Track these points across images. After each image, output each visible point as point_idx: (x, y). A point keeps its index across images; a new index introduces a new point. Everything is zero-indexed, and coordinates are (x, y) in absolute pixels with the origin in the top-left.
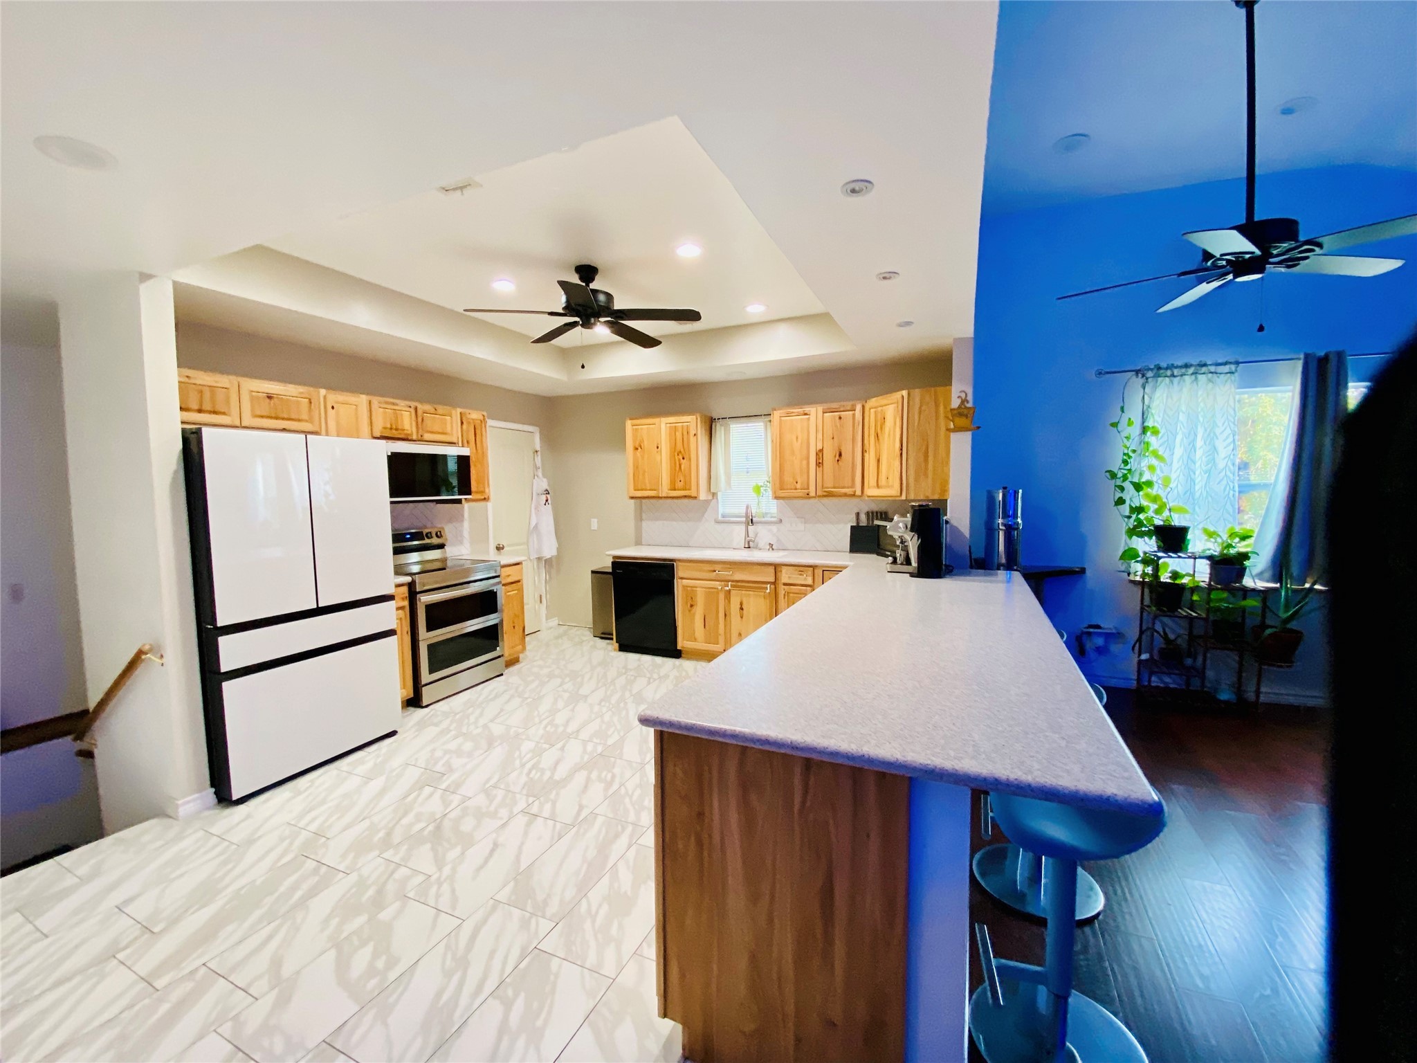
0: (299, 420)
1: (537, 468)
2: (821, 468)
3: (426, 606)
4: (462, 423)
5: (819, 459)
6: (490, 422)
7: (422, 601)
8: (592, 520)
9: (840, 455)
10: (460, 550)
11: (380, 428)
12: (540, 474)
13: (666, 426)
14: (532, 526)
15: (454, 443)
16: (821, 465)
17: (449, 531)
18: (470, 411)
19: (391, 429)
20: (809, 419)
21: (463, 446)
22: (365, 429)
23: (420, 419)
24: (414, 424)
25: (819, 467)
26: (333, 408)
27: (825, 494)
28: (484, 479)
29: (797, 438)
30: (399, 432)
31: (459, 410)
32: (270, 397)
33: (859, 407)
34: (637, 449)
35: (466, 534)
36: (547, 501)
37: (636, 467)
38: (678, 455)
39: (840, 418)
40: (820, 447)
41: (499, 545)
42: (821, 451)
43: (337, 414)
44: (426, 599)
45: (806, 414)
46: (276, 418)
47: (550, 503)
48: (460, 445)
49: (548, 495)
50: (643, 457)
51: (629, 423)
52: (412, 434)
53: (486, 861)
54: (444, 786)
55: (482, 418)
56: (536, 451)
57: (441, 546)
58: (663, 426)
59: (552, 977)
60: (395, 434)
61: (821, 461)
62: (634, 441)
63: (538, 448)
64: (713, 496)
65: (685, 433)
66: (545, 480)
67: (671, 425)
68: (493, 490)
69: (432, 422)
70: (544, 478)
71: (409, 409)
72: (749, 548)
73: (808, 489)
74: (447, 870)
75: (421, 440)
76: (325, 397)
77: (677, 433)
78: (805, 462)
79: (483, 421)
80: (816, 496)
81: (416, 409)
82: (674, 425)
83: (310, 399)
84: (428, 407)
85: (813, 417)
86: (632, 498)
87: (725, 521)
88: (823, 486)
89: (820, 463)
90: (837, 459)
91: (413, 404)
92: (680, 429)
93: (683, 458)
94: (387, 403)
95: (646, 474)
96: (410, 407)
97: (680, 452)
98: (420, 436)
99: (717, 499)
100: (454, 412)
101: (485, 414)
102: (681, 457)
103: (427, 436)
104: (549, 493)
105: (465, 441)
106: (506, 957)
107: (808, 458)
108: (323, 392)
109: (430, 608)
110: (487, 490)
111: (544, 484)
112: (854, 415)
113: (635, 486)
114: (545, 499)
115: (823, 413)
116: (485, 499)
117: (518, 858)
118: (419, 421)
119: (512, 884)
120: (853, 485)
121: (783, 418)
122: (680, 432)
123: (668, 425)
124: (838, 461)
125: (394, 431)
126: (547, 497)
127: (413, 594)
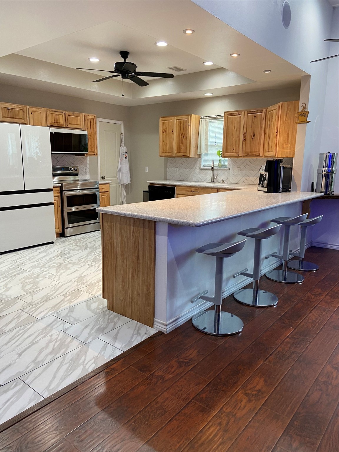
0: (19, 119)
1: (122, 142)
2: (245, 142)
3: (67, 196)
4: (85, 120)
5: (244, 137)
6: (98, 120)
7: (65, 194)
8: (146, 167)
9: (254, 135)
10: (85, 177)
11: (50, 122)
12: (123, 144)
13: (177, 121)
14: (119, 168)
15: (82, 129)
16: (245, 140)
17: (80, 168)
18: (89, 114)
19: (55, 122)
20: (240, 117)
21: (85, 131)
22: (44, 122)
23: (67, 119)
24: (64, 120)
25: (244, 141)
26: (32, 113)
27: (246, 155)
28: (95, 146)
29: (235, 127)
30: (58, 124)
31: (83, 114)
32: (8, 109)
33: (264, 111)
34: (164, 132)
35: (88, 170)
36: (126, 157)
37: (163, 141)
38: (181, 135)
39: (255, 117)
40: (245, 131)
41: (103, 176)
42: (245, 133)
43: (33, 115)
44: (67, 193)
45: (239, 115)
46: (11, 118)
47: (127, 158)
48: (84, 130)
49: (126, 155)
50: (166, 136)
51: (161, 119)
52: (63, 125)
53: (72, 273)
54: (65, 257)
55: (94, 117)
56: (122, 133)
57: (77, 175)
58: (175, 121)
59: (80, 294)
60: (56, 124)
61: (245, 139)
62: (163, 128)
63: (123, 132)
64: (199, 156)
65: (185, 124)
66: (125, 147)
67: (179, 120)
68: (99, 151)
69: (72, 119)
70: (125, 146)
71: (62, 114)
72: (213, 182)
73: (238, 152)
74: (59, 274)
75: (67, 127)
76: (29, 109)
77: (181, 124)
78: (237, 139)
79: (95, 119)
80: (243, 157)
81: (65, 113)
82: (180, 120)
83: (23, 110)
84: (70, 113)
85: (242, 117)
86: (161, 156)
87: (204, 169)
88: (245, 151)
89: (244, 139)
90: (252, 137)
91: (64, 112)
92: (183, 122)
93: (184, 137)
94: (53, 111)
95: (167, 144)
96: (63, 113)
97: (182, 134)
98: (66, 126)
99: (201, 157)
100: (81, 115)
101: (95, 115)
102: (182, 136)
103: (70, 126)
104: (127, 154)
105: (86, 128)
106: (69, 290)
107: (239, 137)
108: (28, 107)
109: (69, 197)
110: (96, 151)
111: (124, 149)
112: (261, 115)
113: (162, 151)
114: (125, 156)
115: (248, 114)
116: (95, 154)
117: (82, 274)
118: (66, 119)
119: (78, 278)
120: (259, 151)
121: (229, 117)
122: (183, 123)
123: (178, 120)
124: (253, 138)
125: (56, 123)
126: (126, 156)
127: (62, 191)
